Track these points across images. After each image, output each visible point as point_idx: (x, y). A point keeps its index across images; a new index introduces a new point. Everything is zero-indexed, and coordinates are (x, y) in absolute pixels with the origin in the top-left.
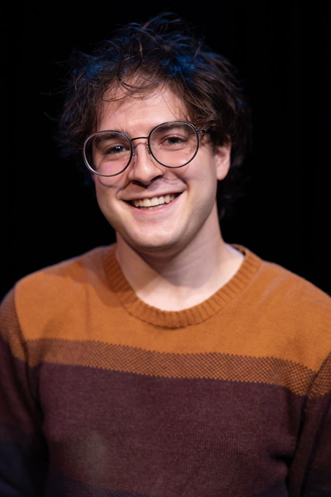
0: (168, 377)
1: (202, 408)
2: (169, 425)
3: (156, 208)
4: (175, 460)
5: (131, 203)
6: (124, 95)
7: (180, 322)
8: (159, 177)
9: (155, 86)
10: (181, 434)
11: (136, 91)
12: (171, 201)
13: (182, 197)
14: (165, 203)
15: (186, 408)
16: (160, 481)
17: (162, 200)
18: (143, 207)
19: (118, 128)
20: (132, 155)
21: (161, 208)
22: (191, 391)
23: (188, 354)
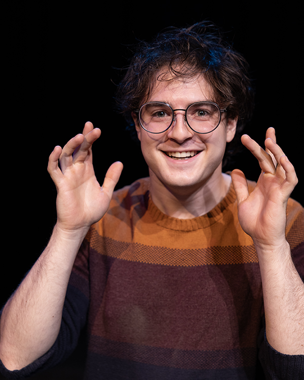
0: (186, 266)
1: (210, 285)
2: (187, 299)
3: (183, 159)
4: (192, 324)
5: (166, 153)
6: (172, 78)
7: (193, 227)
8: (190, 139)
9: (194, 74)
10: (196, 305)
11: (181, 77)
12: (194, 155)
13: (202, 154)
14: (190, 157)
15: (199, 286)
16: (182, 339)
17: (188, 155)
18: (175, 157)
19: (165, 100)
20: (173, 120)
21: (187, 160)
22: (201, 274)
23: (199, 249)
